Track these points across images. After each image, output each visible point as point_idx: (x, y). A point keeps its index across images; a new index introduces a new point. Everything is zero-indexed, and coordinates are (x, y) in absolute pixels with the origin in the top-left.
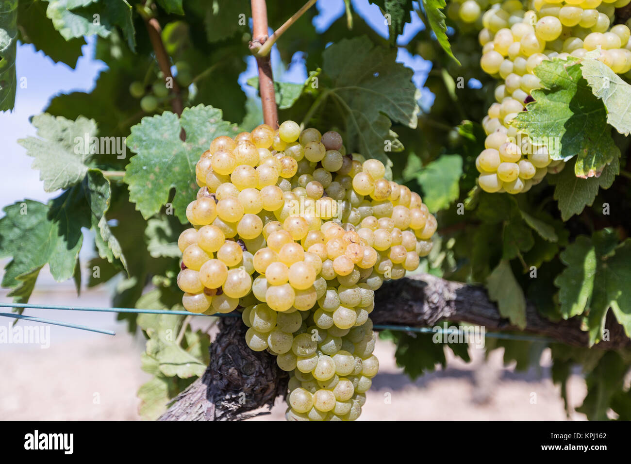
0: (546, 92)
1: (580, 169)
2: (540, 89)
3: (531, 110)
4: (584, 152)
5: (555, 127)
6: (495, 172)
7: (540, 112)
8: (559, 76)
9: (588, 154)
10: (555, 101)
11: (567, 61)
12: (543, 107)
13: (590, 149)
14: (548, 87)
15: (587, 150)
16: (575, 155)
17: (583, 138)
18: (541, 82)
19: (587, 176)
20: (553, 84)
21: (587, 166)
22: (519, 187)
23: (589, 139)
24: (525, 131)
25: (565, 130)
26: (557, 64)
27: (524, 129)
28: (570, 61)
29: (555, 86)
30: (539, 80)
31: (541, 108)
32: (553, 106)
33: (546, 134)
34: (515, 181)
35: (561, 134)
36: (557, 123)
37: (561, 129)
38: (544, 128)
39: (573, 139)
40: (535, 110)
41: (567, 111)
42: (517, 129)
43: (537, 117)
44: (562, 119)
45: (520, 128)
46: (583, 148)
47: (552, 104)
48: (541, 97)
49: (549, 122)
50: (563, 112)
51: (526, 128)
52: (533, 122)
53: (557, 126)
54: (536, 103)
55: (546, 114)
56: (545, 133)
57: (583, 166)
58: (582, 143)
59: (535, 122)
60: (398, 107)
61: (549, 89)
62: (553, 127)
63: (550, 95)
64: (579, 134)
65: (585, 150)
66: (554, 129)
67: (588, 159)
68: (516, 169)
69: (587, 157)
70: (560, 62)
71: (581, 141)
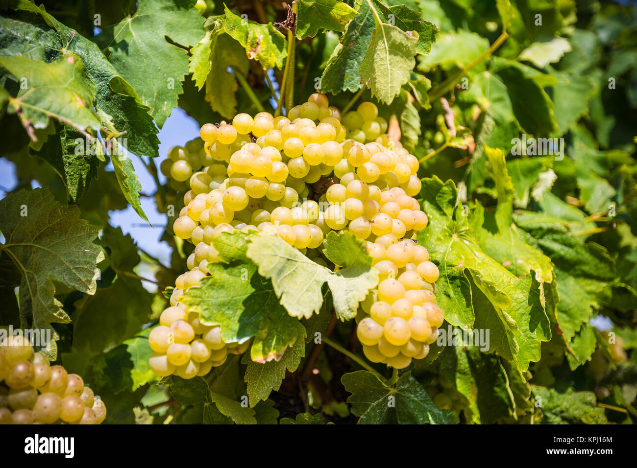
0: (226, 266)
1: (258, 352)
2: (217, 262)
3: (206, 286)
4: (263, 333)
5: (232, 305)
6: (165, 354)
7: (215, 288)
8: (239, 249)
9: (268, 335)
10: (234, 275)
11: (248, 235)
12: (220, 283)
13: (270, 330)
14: (227, 261)
15: (266, 330)
16: (252, 336)
17: (262, 318)
18: (219, 255)
19: (265, 359)
20: (232, 258)
21: (266, 349)
22: (191, 371)
23: (270, 319)
24: (196, 309)
25: (243, 308)
26: (238, 236)
27: (195, 307)
28: (251, 235)
29: (234, 260)
30: (217, 253)
31: (217, 283)
32: (231, 282)
33: (221, 312)
34: (187, 365)
35: (239, 313)
36: (235, 300)
37: (239, 307)
38: (219, 305)
39: (252, 318)
40: (210, 285)
41: (247, 287)
42: (187, 306)
43: (213, 293)
44: (240, 295)
45: (191, 305)
46: (262, 329)
47: (231, 279)
48: (219, 271)
49: (226, 299)
50: (242, 288)
51: (197, 305)
52: (206, 299)
53: (234, 304)
54: (212, 278)
55: (223, 290)
56: (220, 310)
57: (261, 349)
58: (262, 323)
59: (209, 299)
60: (74, 271)
61: (228, 263)
62: (230, 304)
63: (229, 270)
64: (258, 313)
65: (264, 331)
66: (230, 307)
67: (268, 341)
68: (188, 350)
69: (266, 339)
70: (240, 235)
71: (261, 321)
